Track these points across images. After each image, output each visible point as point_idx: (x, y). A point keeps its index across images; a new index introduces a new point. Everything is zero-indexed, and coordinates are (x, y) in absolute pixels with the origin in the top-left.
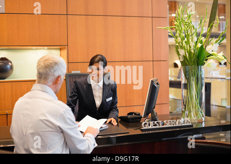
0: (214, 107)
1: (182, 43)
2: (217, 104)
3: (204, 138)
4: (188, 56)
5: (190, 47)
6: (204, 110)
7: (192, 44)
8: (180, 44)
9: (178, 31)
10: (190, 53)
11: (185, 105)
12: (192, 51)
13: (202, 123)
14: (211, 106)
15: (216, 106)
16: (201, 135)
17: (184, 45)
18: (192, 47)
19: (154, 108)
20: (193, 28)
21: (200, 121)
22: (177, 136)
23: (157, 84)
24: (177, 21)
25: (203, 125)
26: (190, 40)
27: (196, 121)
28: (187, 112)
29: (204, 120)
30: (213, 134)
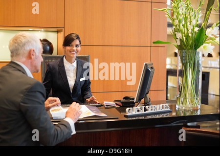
0: (212, 96)
1: (179, 26)
2: (215, 94)
3: (198, 127)
4: (185, 40)
5: (188, 30)
6: (200, 97)
7: (190, 27)
8: (178, 27)
9: (176, 14)
10: (187, 37)
11: (181, 92)
12: (190, 35)
13: (197, 110)
14: (209, 95)
15: (214, 95)
16: (195, 123)
17: (181, 28)
18: (190, 30)
19: (147, 93)
20: (191, 11)
21: (196, 109)
22: (170, 123)
23: (152, 68)
24: (174, 3)
25: (199, 113)
26: (188, 23)
27: (191, 109)
28: (182, 99)
29: (199, 108)
30: (209, 123)
